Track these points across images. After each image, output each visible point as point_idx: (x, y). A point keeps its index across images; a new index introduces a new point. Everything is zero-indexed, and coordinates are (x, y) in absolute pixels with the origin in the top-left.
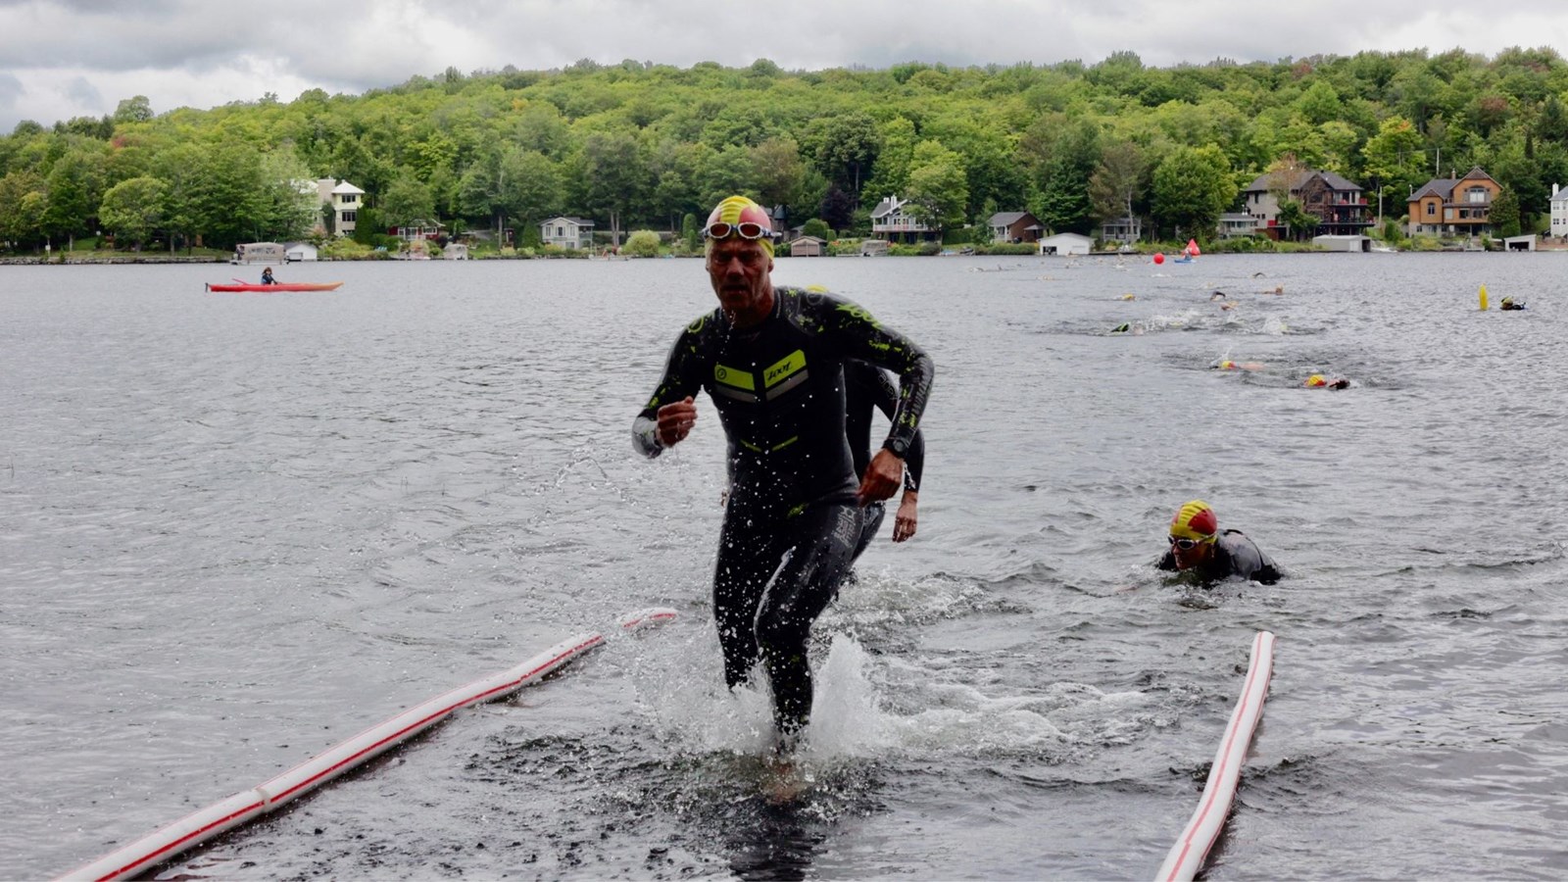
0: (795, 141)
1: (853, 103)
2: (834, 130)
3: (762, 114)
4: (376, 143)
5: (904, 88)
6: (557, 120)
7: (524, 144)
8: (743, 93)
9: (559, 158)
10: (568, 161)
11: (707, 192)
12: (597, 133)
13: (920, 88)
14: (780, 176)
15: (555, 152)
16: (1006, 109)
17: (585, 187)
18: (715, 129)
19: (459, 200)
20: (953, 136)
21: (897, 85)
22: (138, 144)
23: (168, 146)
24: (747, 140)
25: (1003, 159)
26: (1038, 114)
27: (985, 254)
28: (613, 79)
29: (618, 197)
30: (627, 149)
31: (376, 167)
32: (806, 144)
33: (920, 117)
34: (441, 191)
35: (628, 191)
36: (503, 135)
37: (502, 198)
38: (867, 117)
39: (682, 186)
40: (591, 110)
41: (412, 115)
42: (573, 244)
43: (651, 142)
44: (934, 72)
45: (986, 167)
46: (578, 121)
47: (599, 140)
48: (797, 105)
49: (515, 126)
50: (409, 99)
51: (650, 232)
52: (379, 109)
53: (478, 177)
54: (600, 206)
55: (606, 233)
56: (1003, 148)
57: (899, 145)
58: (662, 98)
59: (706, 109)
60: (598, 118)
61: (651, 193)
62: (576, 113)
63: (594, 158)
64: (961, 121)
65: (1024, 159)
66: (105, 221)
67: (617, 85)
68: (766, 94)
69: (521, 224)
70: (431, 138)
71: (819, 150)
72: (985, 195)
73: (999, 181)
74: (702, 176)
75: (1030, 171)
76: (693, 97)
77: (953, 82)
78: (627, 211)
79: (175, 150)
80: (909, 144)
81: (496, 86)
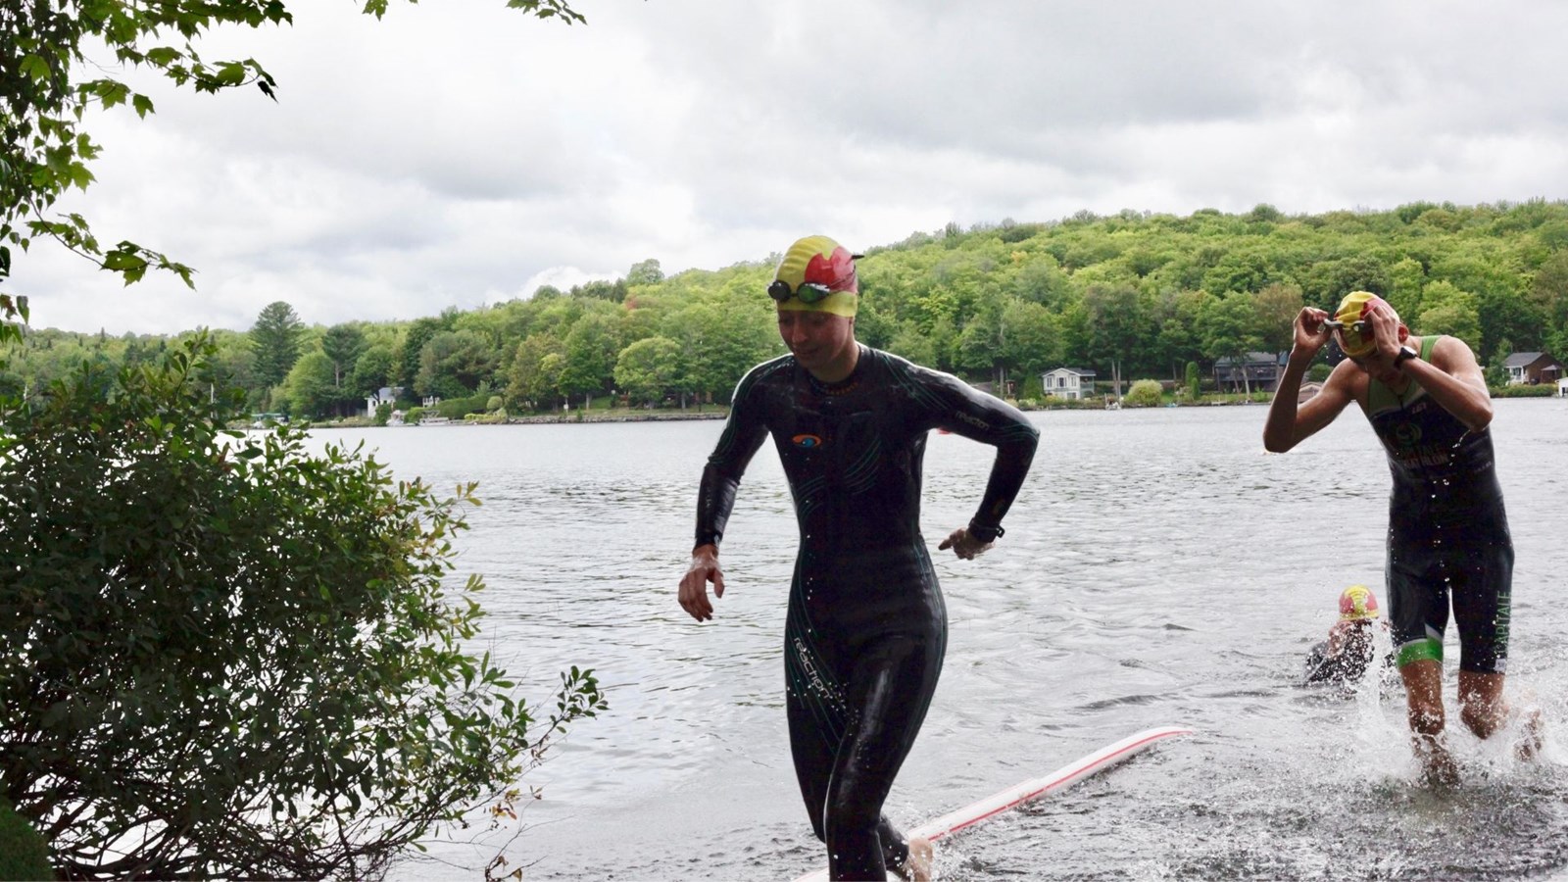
0: (1298, 286)
1: (1358, 246)
2: (1339, 273)
3: (1264, 259)
4: (878, 299)
5: (1410, 228)
6: (1056, 272)
7: (1024, 297)
8: (1244, 239)
9: (1059, 310)
10: (1068, 312)
11: (1209, 339)
12: (1097, 283)
13: (1428, 228)
14: (1284, 321)
15: (1054, 304)
16: (1518, 247)
17: (1086, 338)
18: (1217, 276)
19: (960, 353)
20: (1464, 276)
21: (1403, 226)
22: (650, 305)
23: (681, 307)
24: (1250, 287)
25: (1518, 298)
26: (1552, 251)
27: (1501, 396)
28: (1111, 229)
29: (1120, 347)
30: (1127, 298)
31: (878, 322)
32: (1310, 288)
33: (1429, 258)
34: (943, 345)
35: (1129, 340)
36: (1003, 288)
37: (1005, 349)
38: (1374, 258)
39: (1184, 334)
40: (1090, 261)
41: (913, 271)
42: (1074, 394)
43: (1152, 290)
44: (1442, 211)
45: (1499, 307)
46: (1078, 272)
47: (1098, 291)
48: (1300, 250)
49: (1014, 278)
50: (910, 254)
51: (1152, 382)
52: (881, 265)
53: (979, 330)
54: (1102, 356)
55: (1108, 383)
56: (1517, 287)
57: (1407, 287)
58: (1162, 247)
59: (1206, 256)
60: (1097, 269)
61: (1152, 342)
62: (1076, 263)
63: (1094, 308)
64: (1472, 260)
65: (1537, 296)
66: (621, 378)
67: (1116, 235)
68: (1268, 239)
69: (1021, 375)
70: (932, 292)
71: (1324, 293)
72: (1501, 335)
73: (1514, 321)
74: (1203, 323)
75: (1547, 310)
76: (1193, 244)
77: (1462, 221)
78: (1128, 360)
79: (685, 311)
80: (1418, 286)
81: (996, 239)
